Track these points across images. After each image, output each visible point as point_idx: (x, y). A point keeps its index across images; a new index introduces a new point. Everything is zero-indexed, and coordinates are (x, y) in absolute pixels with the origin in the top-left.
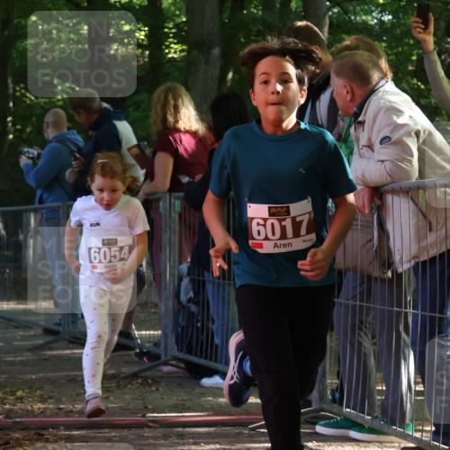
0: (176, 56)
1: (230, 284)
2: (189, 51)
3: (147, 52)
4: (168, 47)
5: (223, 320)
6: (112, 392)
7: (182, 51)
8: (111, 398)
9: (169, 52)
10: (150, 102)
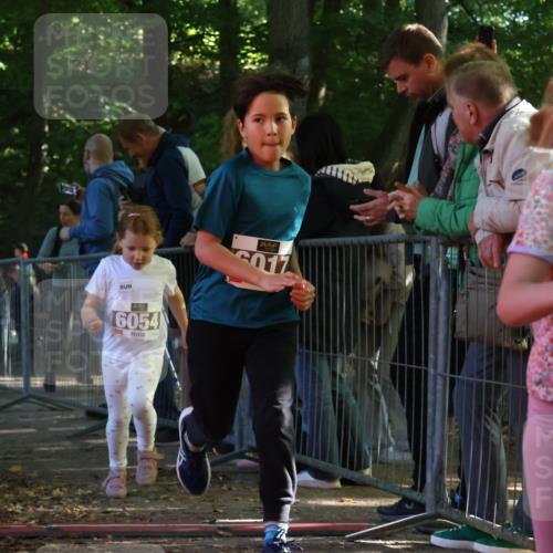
0: (254, 68)
1: (321, 356)
2: (271, 61)
3: (218, 63)
4: (244, 56)
6: (173, 491)
7: (262, 61)
8: (172, 499)
9: (246, 63)
10: (221, 126)
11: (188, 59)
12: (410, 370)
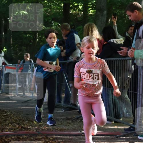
0: (92, 14)
1: (109, 89)
2: (96, 12)
3: (82, 13)
4: (89, 11)
5: (107, 101)
6: (70, 124)
7: (94, 12)
8: (70, 126)
9: (90, 13)
11: (75, 12)
12: (133, 93)
